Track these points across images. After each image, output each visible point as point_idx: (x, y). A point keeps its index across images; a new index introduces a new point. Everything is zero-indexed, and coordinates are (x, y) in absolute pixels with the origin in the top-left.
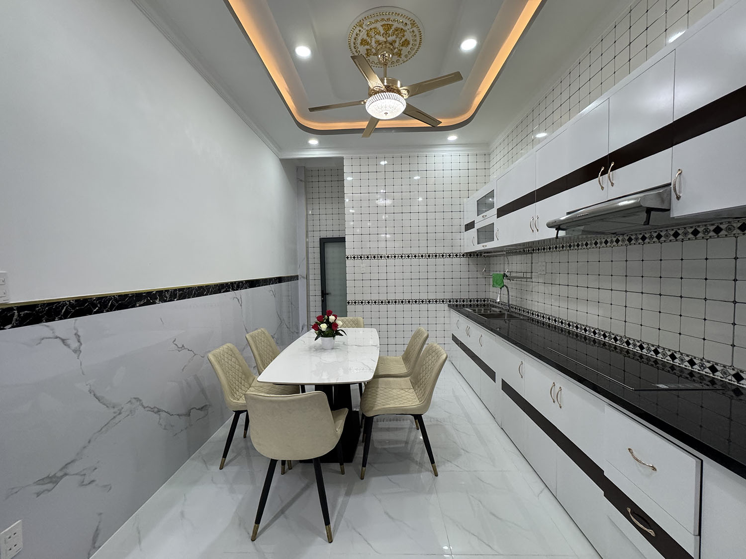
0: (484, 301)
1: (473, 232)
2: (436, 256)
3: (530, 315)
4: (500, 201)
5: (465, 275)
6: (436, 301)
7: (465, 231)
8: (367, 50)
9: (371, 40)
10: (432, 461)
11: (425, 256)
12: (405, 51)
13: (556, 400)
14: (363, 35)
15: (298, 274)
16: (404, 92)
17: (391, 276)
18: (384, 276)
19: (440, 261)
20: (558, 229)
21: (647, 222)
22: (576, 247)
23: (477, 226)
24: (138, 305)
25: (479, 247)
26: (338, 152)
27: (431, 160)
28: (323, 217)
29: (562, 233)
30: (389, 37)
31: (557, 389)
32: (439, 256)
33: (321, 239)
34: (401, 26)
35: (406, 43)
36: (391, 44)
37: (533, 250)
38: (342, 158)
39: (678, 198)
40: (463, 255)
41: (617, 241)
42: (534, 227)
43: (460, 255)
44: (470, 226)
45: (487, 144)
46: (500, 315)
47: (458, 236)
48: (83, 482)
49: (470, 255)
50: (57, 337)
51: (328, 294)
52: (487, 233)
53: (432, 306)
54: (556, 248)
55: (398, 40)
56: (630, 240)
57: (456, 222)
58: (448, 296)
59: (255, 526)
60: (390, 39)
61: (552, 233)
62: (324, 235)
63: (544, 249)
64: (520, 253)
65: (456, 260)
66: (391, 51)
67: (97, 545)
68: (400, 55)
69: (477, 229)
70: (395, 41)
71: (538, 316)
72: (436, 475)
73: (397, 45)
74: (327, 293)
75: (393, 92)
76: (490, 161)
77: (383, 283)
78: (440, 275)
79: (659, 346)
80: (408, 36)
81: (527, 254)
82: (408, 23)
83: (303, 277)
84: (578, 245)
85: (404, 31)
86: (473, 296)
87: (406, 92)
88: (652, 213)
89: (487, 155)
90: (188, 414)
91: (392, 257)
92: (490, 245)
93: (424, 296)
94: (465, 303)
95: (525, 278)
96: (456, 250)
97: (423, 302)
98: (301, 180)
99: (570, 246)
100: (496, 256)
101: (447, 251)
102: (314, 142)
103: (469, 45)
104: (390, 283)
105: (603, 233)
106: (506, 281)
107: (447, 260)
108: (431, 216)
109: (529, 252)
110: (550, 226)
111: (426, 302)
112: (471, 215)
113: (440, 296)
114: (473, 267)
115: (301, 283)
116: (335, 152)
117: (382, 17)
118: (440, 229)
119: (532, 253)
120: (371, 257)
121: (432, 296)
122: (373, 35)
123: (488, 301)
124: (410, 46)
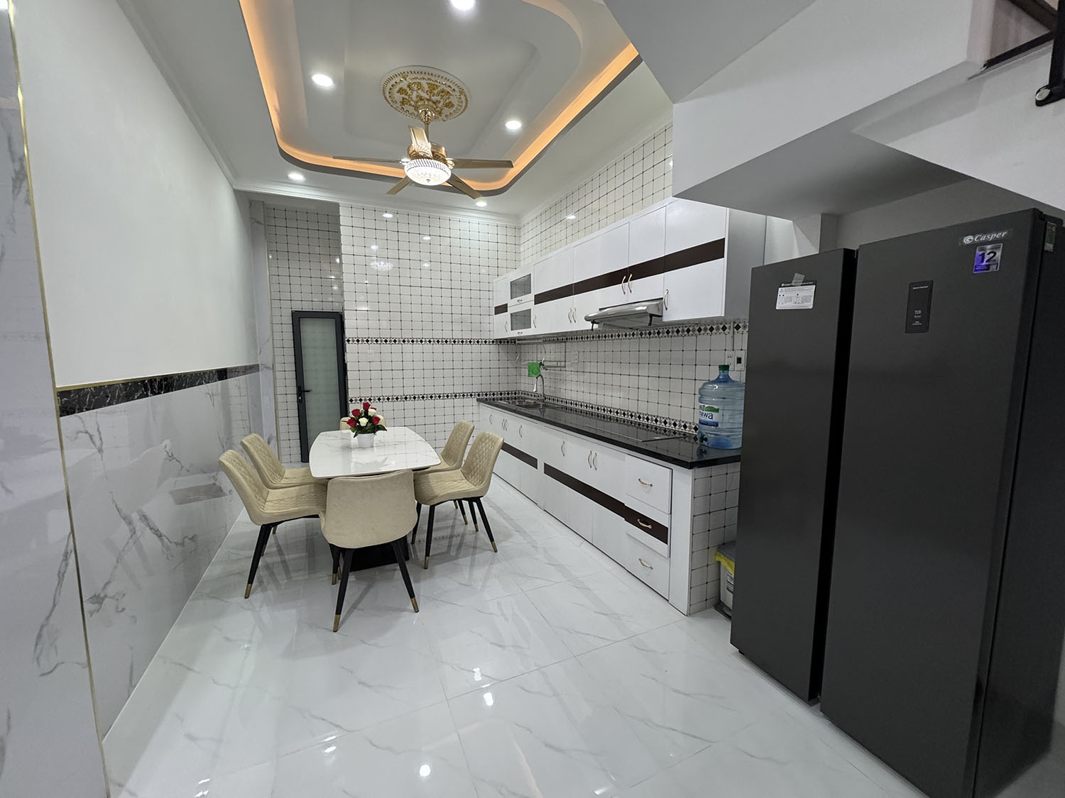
0: (515, 394)
1: (505, 317)
2: (462, 342)
3: (564, 404)
4: (538, 288)
5: (495, 364)
6: (463, 396)
7: (496, 314)
8: (403, 98)
9: (412, 93)
10: (492, 539)
11: (450, 342)
12: (446, 111)
13: (592, 465)
14: (404, 85)
15: (259, 363)
16: (449, 161)
17: (408, 365)
18: (398, 365)
19: (467, 347)
20: (593, 322)
21: (650, 324)
22: (604, 338)
23: (510, 310)
24: (136, 397)
25: (515, 334)
26: (331, 195)
27: (454, 225)
28: (295, 281)
29: (596, 326)
30: (433, 96)
31: (593, 454)
32: (466, 342)
33: (293, 313)
34: (448, 89)
35: (449, 105)
36: (435, 103)
37: (567, 339)
38: (337, 205)
39: (666, 309)
40: (493, 342)
41: (633, 334)
42: (572, 318)
43: (489, 342)
44: (501, 309)
45: (517, 217)
46: (536, 406)
47: (486, 319)
48: (117, 608)
49: (500, 342)
50: (87, 432)
51: (308, 391)
52: (522, 319)
53: (458, 401)
54: (587, 338)
55: (442, 101)
56: (641, 334)
57: (484, 303)
58: (476, 389)
59: (336, 618)
60: (434, 98)
61: (589, 326)
62: (298, 307)
63: (577, 338)
64: (554, 341)
65: (485, 347)
66: (434, 110)
67: (133, 683)
68: (440, 113)
69: (511, 314)
70: (440, 102)
71: (571, 403)
72: (496, 551)
73: (440, 105)
74: (305, 389)
75: (439, 161)
76: (520, 237)
77: (399, 374)
78: (467, 364)
79: (658, 416)
80: (454, 100)
81: (561, 342)
82: (457, 89)
83: (267, 368)
84: (605, 337)
85: (450, 94)
86: (504, 388)
87: (451, 163)
88: (653, 317)
89: (518, 228)
90: (183, 544)
91: (408, 341)
92: (526, 332)
93: (449, 390)
94: (495, 396)
95: (560, 367)
96: (485, 336)
97: (448, 396)
98: (259, 222)
99: (599, 337)
100: (528, 344)
101: (476, 336)
102: (297, 176)
103: (514, 125)
104: (408, 374)
105: (625, 328)
106: (543, 371)
107: (476, 347)
108: (456, 293)
109: (563, 341)
110: (587, 319)
111: (451, 396)
112: (503, 297)
113: (467, 390)
114: (504, 357)
115: (263, 375)
116: (326, 195)
117: (430, 77)
118: (466, 310)
119: (565, 342)
120: (381, 341)
121: (458, 390)
122: (416, 88)
123: (519, 393)
124: (454, 109)
